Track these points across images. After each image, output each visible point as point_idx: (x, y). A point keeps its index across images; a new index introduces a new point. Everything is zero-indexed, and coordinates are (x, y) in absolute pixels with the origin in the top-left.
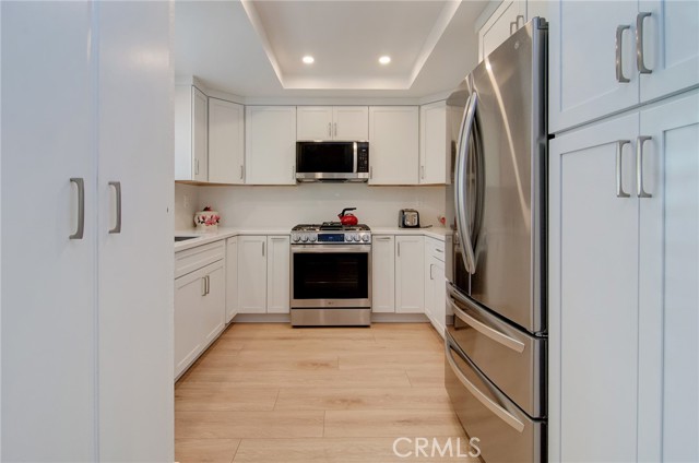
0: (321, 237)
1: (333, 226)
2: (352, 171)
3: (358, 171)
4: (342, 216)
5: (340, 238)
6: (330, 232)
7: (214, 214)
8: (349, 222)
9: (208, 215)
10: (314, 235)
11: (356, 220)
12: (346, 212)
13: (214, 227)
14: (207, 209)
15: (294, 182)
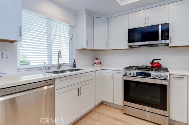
0: (137, 74)
1: (146, 68)
2: (158, 40)
3: (162, 39)
4: (152, 63)
5: (149, 75)
6: (143, 71)
7: (99, 61)
8: (156, 66)
9: (97, 61)
10: (134, 72)
11: (161, 65)
12: (155, 61)
13: (99, 65)
14: (97, 59)
15: (128, 47)
